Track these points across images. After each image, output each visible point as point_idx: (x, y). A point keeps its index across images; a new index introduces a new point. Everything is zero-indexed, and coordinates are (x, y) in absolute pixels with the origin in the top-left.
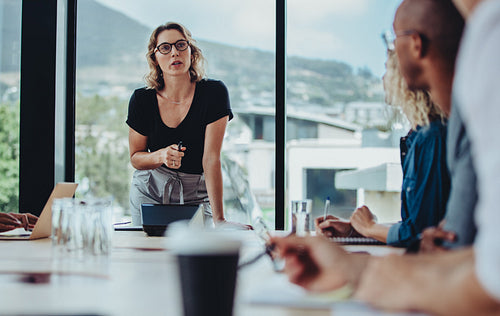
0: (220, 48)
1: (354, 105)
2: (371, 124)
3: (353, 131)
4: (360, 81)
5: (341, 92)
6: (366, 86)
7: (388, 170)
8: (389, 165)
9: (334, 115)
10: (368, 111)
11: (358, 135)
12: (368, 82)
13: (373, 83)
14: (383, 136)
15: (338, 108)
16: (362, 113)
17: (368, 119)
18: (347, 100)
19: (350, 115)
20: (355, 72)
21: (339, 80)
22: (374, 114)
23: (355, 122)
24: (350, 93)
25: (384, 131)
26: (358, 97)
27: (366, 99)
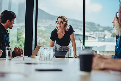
0: (71, 20)
1: (96, 32)
2: (100, 37)
3: (96, 38)
4: (97, 27)
5: (93, 29)
6: (99, 28)
7: (106, 46)
8: (106, 45)
9: (91, 35)
10: (99, 34)
11: (97, 39)
12: (99, 27)
13: (100, 27)
14: (103, 39)
15: (92, 33)
16: (98, 34)
17: (99, 36)
18: (94, 31)
19: (95, 34)
20: (96, 25)
21: (92, 26)
22: (100, 34)
23: (96, 36)
24: (95, 29)
25: (103, 38)
26: (97, 30)
27: (99, 31)
